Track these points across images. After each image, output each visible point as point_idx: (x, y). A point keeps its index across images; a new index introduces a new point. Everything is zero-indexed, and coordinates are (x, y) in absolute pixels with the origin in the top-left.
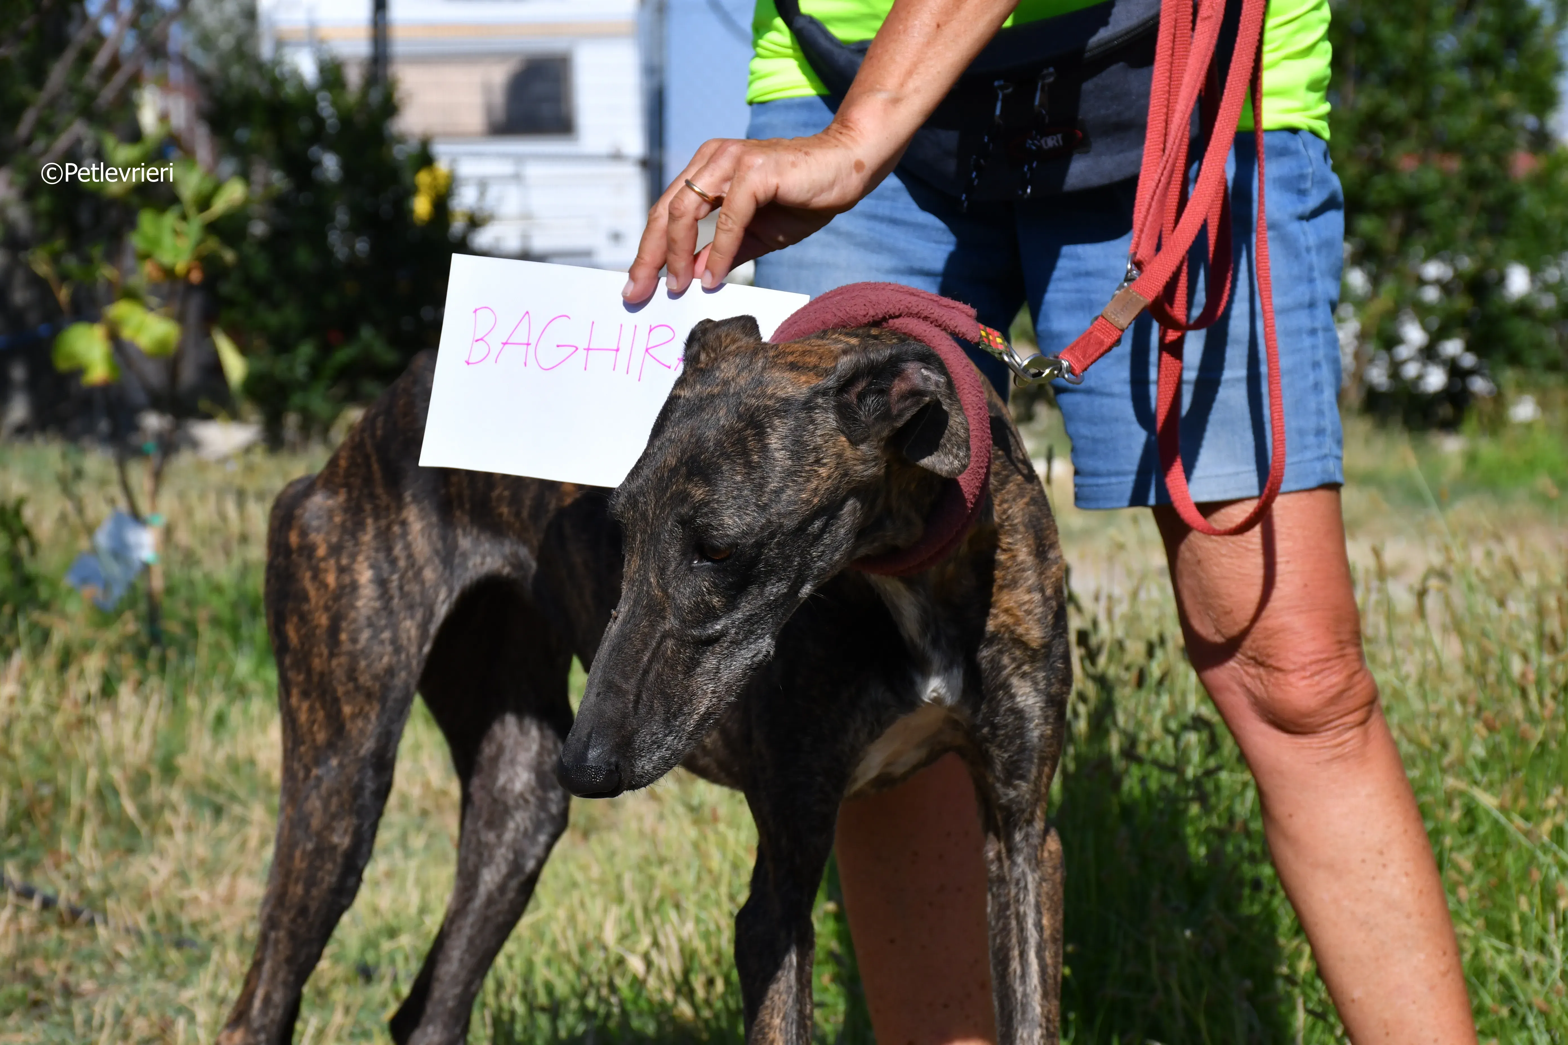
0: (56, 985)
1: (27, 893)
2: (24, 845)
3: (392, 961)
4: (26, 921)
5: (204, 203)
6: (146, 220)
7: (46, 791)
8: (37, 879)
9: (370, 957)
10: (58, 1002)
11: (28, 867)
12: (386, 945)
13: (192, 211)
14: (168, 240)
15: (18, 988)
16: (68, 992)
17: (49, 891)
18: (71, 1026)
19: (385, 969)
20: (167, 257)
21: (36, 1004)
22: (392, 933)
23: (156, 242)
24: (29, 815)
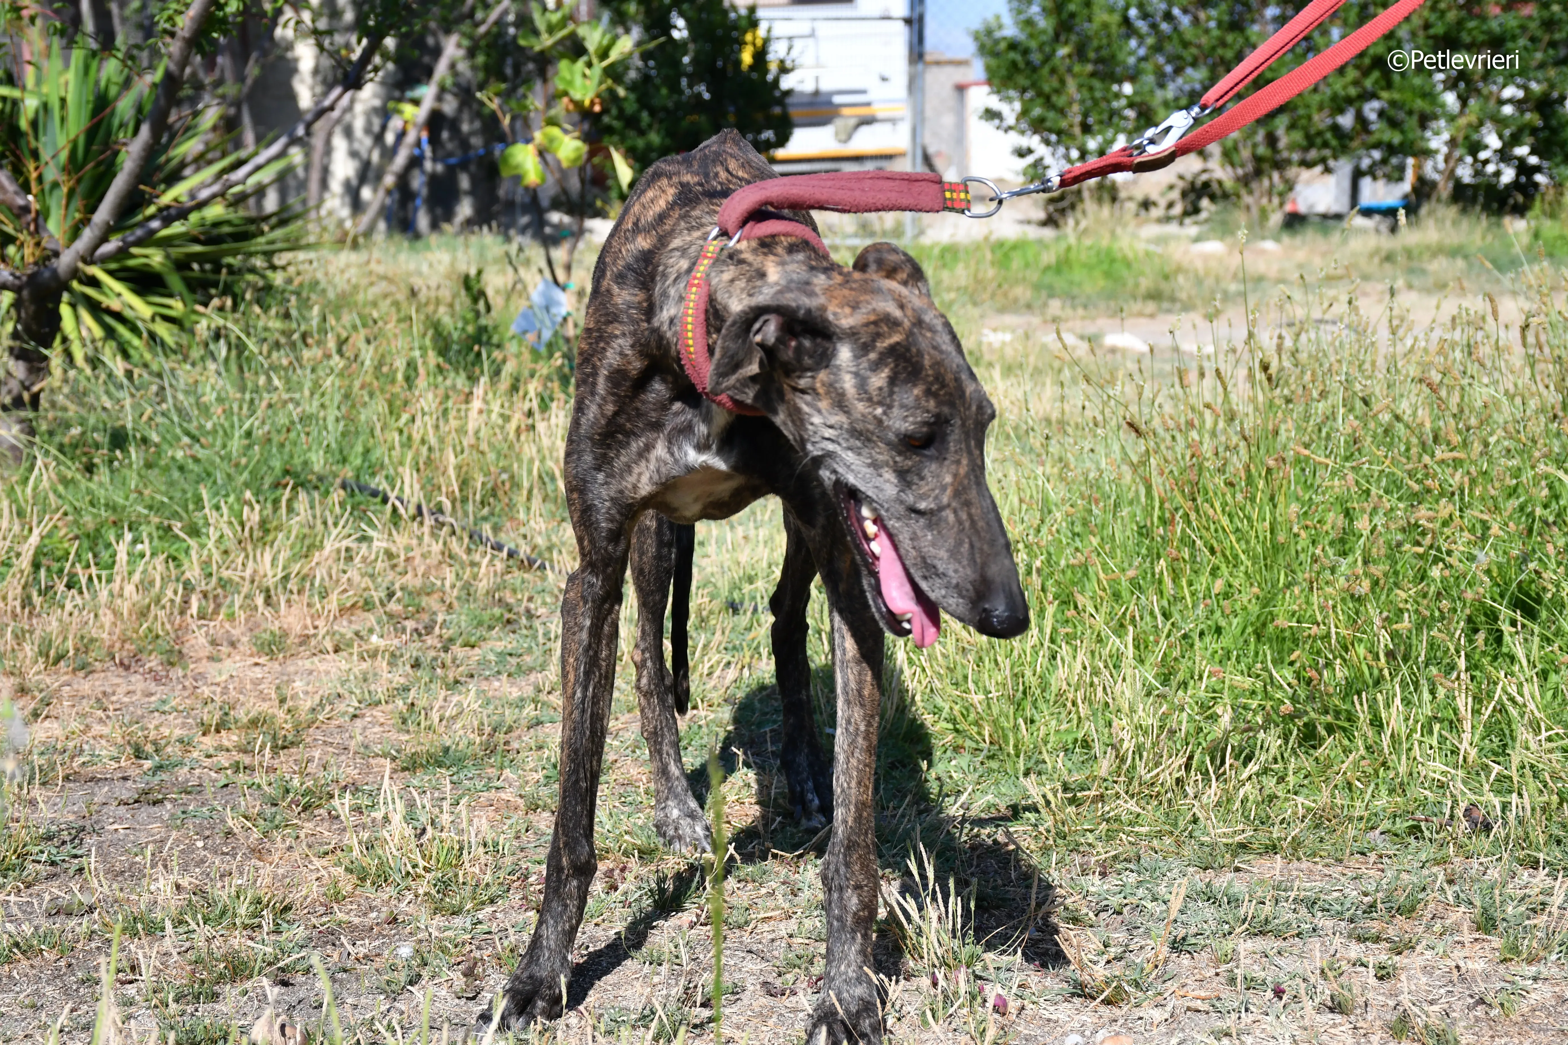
0: (522, 610)
1: (498, 547)
2: (492, 514)
3: (754, 598)
4: (499, 566)
5: (604, 54)
6: (563, 65)
7: (505, 476)
8: (503, 537)
9: (736, 596)
10: (524, 621)
11: (496, 529)
12: (747, 588)
13: (595, 61)
14: (578, 80)
15: (497, 611)
16: (530, 615)
17: (512, 546)
18: (535, 637)
19: (748, 605)
20: (577, 95)
21: (509, 622)
22: (751, 580)
23: (570, 83)
24: (494, 492)
